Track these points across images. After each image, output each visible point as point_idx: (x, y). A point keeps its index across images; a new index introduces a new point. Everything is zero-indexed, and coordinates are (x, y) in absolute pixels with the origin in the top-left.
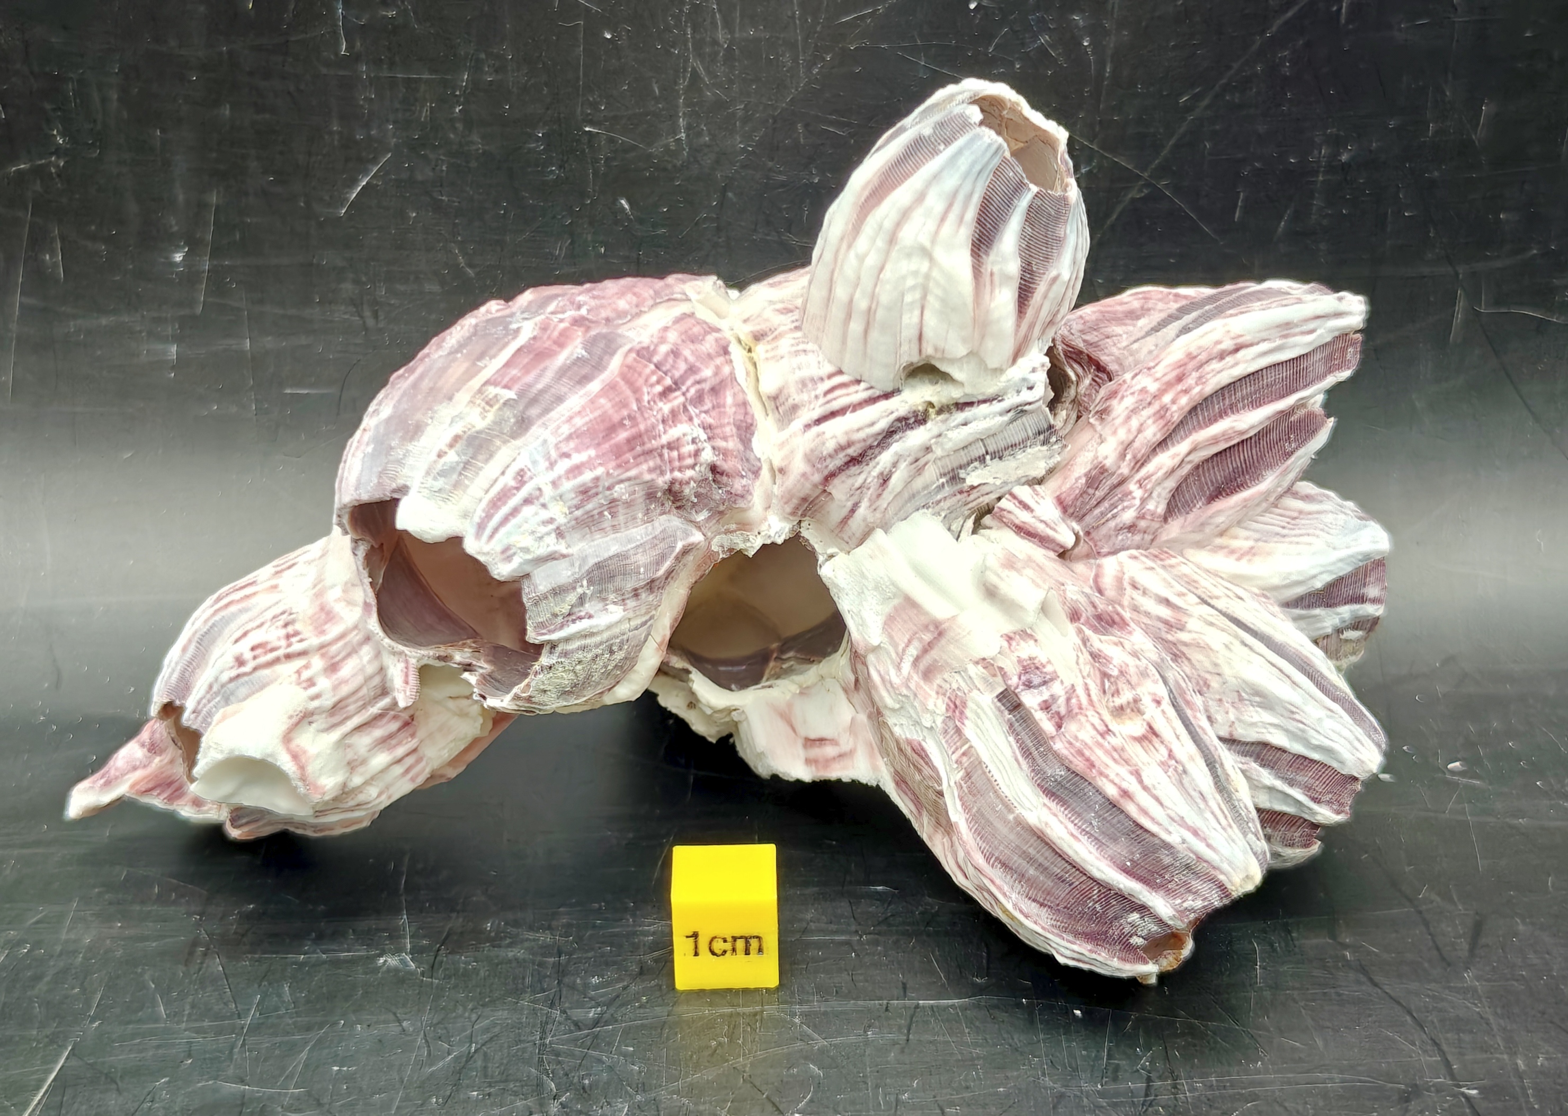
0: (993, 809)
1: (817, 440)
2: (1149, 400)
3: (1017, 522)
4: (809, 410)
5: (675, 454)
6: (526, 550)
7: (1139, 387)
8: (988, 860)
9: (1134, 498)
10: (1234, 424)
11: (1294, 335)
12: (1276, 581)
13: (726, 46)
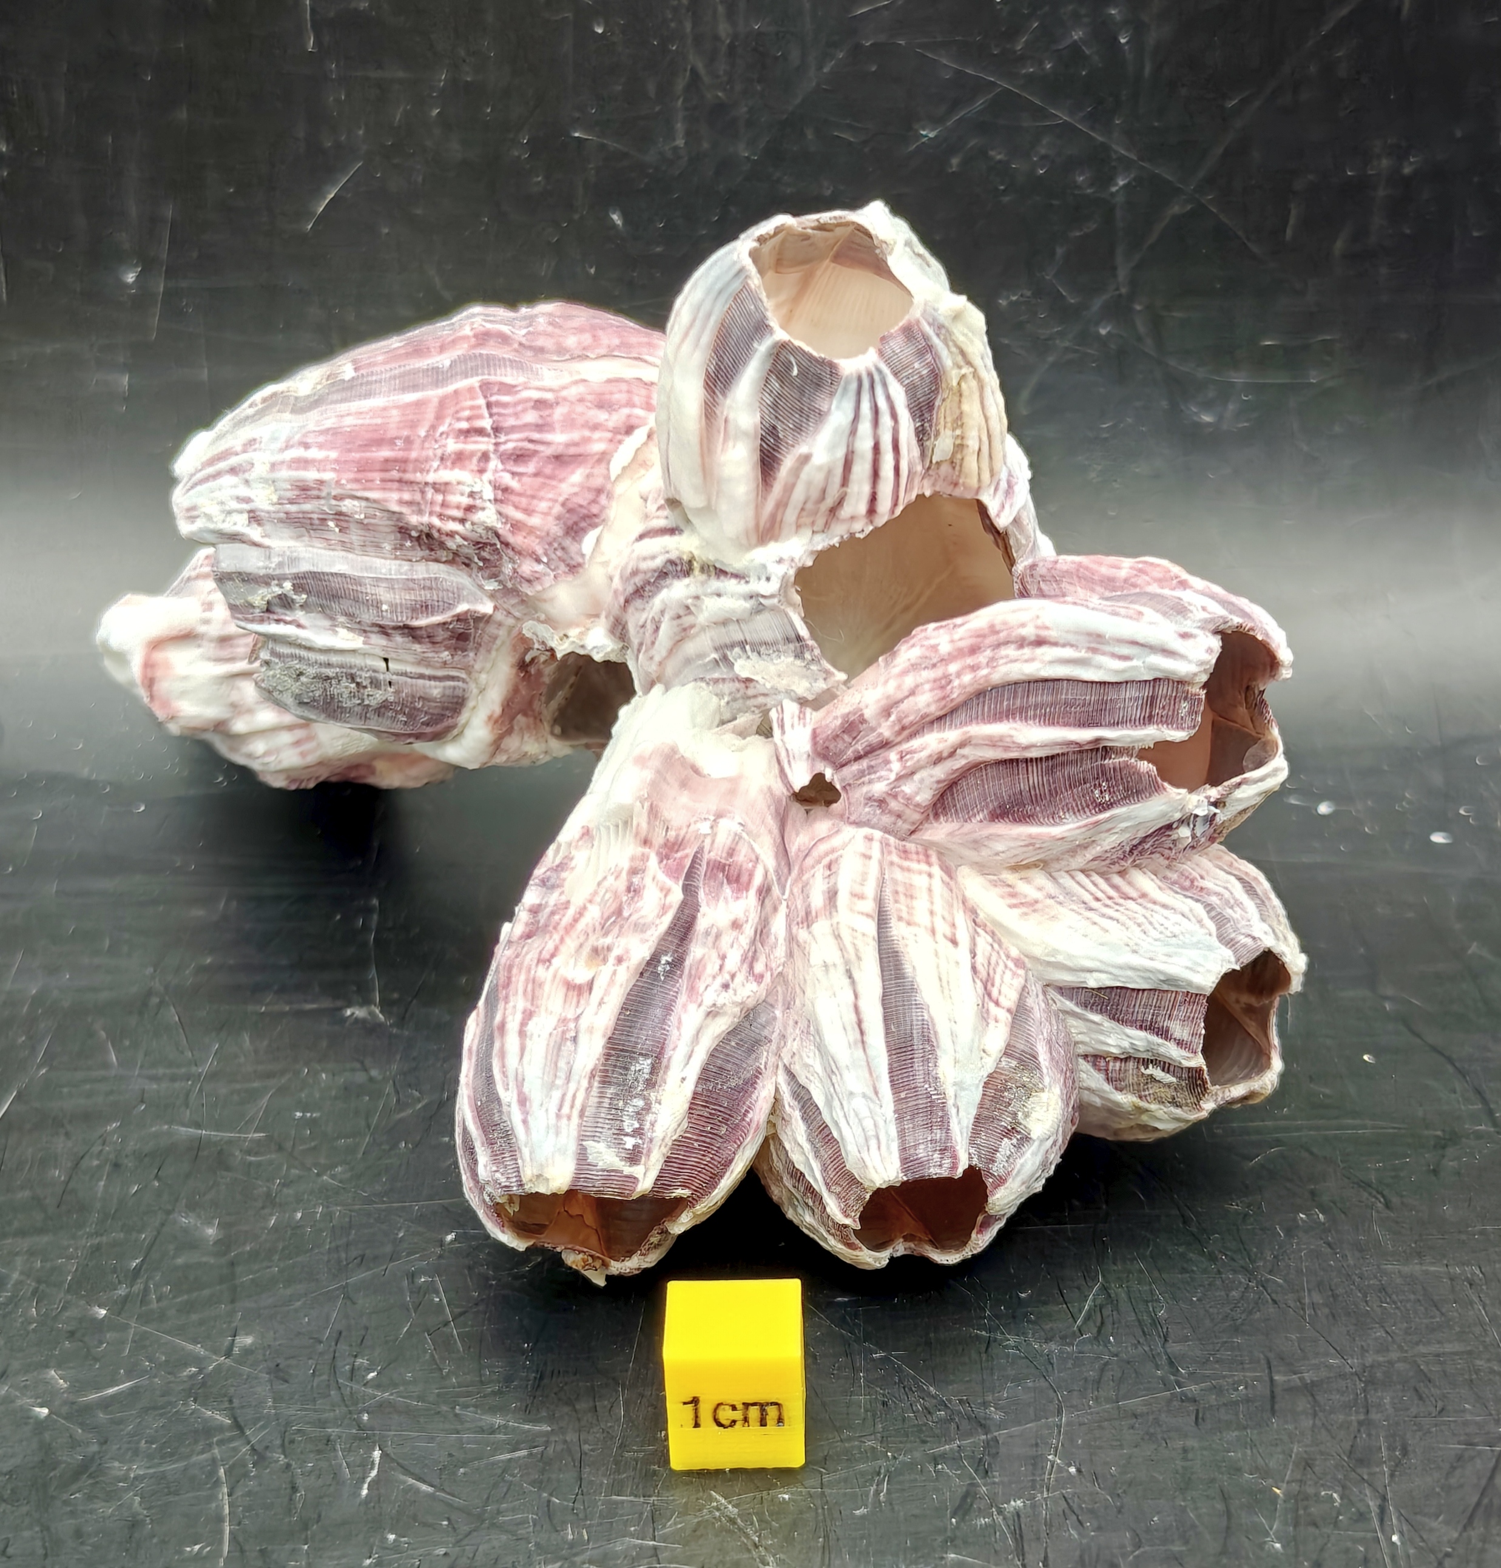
2: (935, 661)
5: (439, 498)
6: (209, 517)
7: (932, 642)
9: (891, 770)
10: (1013, 732)
11: (1104, 654)
12: (1038, 951)
13: (728, 41)
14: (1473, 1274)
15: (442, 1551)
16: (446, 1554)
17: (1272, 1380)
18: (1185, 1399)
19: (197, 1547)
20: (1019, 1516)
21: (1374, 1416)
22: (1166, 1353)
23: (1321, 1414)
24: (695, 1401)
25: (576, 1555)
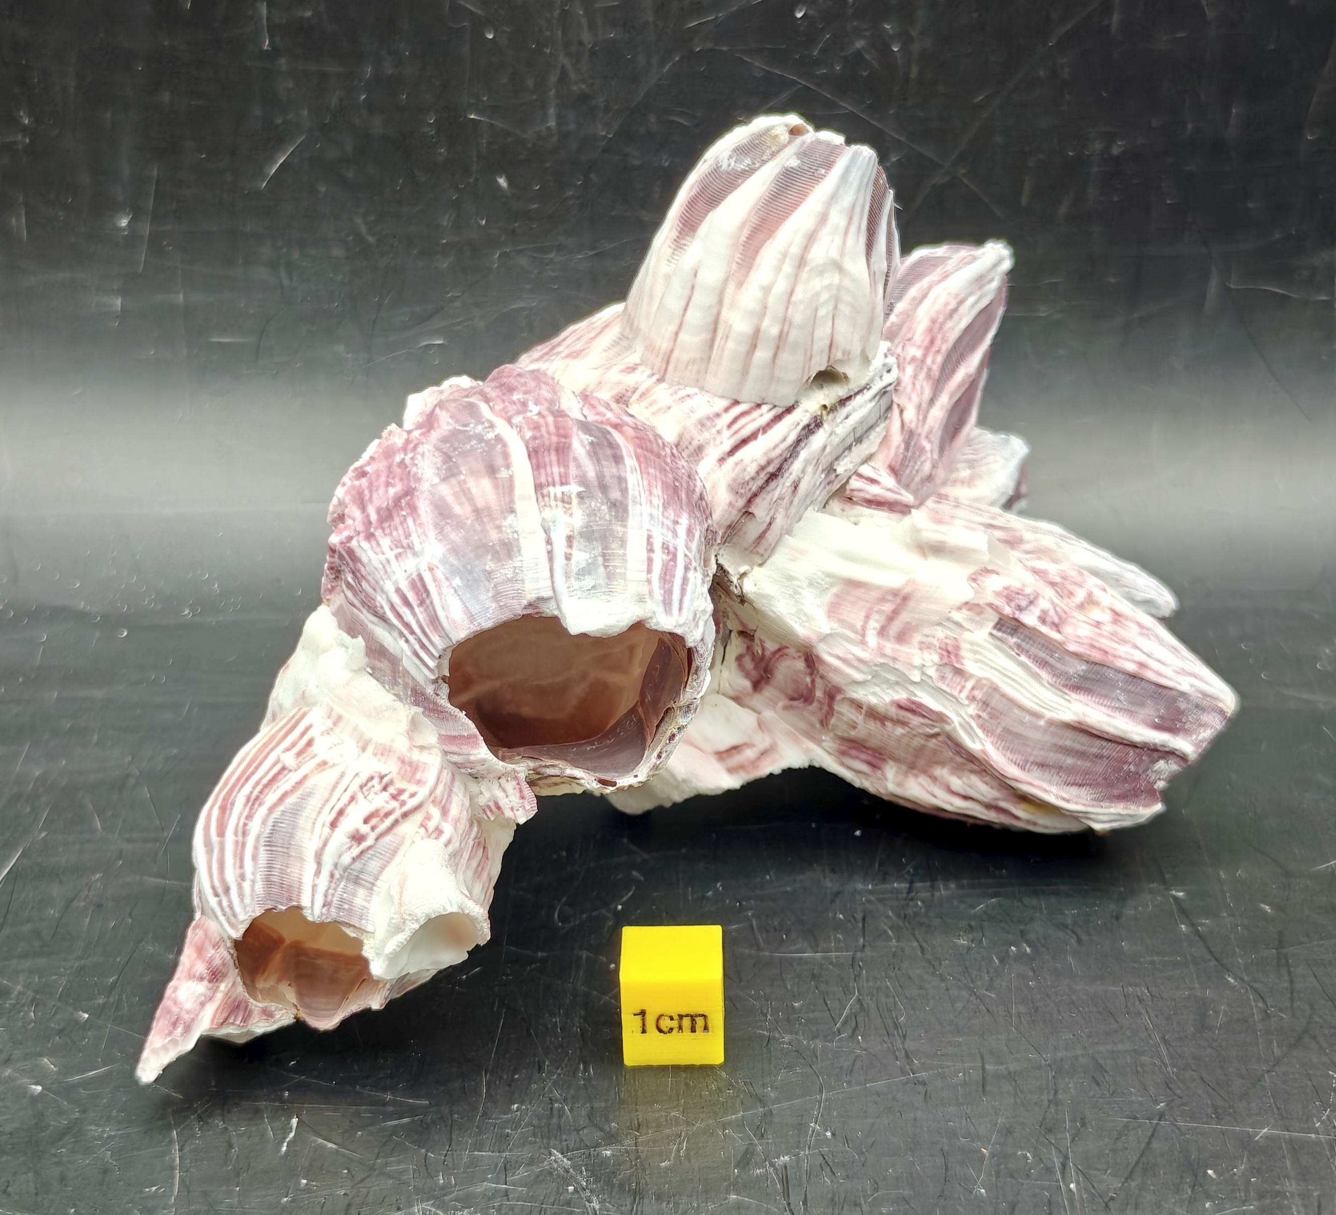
0: (1022, 723)
1: (737, 469)
2: (919, 365)
3: (868, 497)
4: (715, 445)
8: (1023, 768)
13: (590, 46)
14: (1143, 993)
15: (343, 1192)
16: (345, 1194)
17: (983, 1069)
18: (917, 1082)
19: (154, 1188)
20: (786, 1167)
21: (1060, 1096)
22: (904, 1049)
23: (1021, 1095)
24: (643, 1013)
25: (445, 1195)
